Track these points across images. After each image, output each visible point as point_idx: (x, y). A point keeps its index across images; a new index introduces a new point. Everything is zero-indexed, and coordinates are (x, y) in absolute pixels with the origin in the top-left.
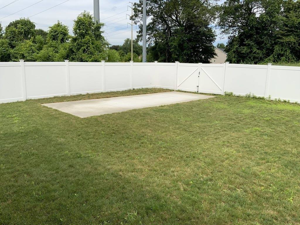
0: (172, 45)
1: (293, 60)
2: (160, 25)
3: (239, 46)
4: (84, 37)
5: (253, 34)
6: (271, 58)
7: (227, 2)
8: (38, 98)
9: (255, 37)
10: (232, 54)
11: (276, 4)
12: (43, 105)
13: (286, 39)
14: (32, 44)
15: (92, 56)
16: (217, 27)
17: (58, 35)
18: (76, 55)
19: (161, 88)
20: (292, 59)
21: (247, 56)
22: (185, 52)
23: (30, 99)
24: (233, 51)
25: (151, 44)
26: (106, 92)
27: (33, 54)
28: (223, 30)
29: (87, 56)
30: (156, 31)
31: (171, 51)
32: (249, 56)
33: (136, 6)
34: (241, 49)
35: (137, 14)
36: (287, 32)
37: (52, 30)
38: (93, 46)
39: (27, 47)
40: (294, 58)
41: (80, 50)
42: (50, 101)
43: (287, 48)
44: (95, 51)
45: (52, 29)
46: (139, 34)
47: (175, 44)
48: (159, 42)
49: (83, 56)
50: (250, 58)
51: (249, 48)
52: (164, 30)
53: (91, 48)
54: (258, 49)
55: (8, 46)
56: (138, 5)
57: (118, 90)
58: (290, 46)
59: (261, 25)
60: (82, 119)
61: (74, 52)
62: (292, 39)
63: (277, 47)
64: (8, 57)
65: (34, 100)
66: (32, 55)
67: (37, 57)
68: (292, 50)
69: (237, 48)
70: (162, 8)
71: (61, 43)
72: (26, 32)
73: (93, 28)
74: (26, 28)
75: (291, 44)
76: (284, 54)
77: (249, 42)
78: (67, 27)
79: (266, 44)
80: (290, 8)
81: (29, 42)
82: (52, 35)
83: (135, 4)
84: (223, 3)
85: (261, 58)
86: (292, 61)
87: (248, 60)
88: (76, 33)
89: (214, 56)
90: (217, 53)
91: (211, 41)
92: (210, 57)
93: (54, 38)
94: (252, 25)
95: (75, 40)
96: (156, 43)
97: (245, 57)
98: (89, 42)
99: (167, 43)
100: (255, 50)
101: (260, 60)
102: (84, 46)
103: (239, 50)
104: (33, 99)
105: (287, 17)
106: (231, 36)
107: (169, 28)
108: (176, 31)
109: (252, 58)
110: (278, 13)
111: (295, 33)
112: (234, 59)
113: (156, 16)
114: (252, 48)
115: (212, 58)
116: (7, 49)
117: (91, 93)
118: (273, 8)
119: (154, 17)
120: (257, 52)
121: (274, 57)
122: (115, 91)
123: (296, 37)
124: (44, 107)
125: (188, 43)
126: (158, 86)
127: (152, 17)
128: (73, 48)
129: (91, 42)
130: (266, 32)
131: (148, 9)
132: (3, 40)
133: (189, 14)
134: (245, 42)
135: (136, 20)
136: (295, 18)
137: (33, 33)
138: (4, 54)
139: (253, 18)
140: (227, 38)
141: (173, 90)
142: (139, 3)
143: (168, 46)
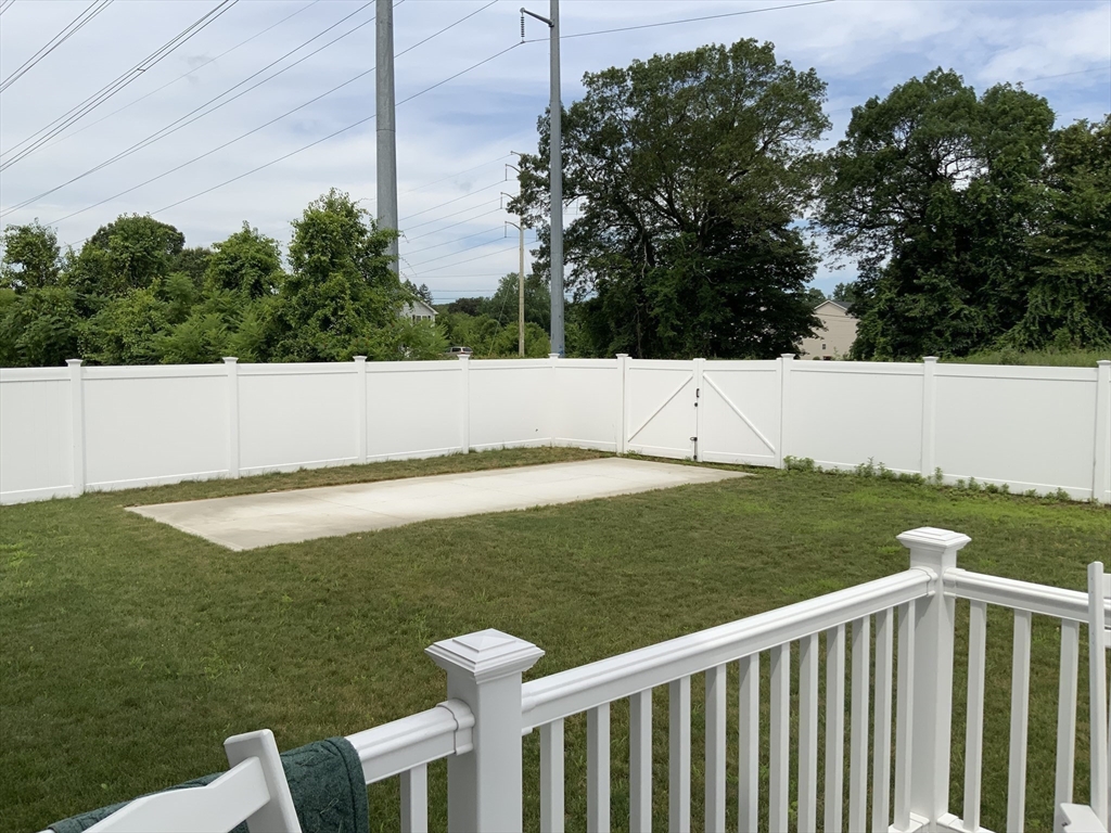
0: (657, 293)
1: (1098, 340)
2: (613, 228)
3: (900, 294)
4: (325, 277)
5: (946, 249)
6: (1019, 333)
7: (848, 142)
8: (122, 488)
9: (955, 259)
10: (873, 321)
11: (1022, 143)
12: (128, 509)
13: (1069, 266)
14: (152, 301)
15: (350, 340)
16: (818, 229)
17: (244, 271)
18: (296, 336)
19: (574, 445)
20: (1094, 335)
21: (929, 329)
22: (702, 317)
23: (96, 489)
24: (876, 310)
25: (584, 290)
26: (369, 461)
27: (153, 337)
28: (837, 238)
29: (334, 341)
30: (601, 247)
31: (652, 314)
32: (935, 328)
33: (528, 165)
34: (906, 304)
35: (532, 192)
36: (1067, 242)
37: (224, 256)
38: (357, 305)
39: (133, 313)
40: (1101, 333)
41: (309, 322)
42: (162, 496)
43: (1073, 295)
44: (363, 321)
45: (223, 252)
46: (540, 258)
47: (666, 290)
48: (611, 285)
49: (322, 340)
50: (940, 334)
51: (933, 300)
52: (630, 244)
53: (347, 314)
54: (968, 302)
55: (71, 311)
56: (534, 161)
57: (412, 457)
58: (1085, 289)
59: (974, 218)
60: (237, 554)
61: (289, 328)
62: (1087, 263)
63: (1035, 293)
64: (69, 346)
65: (110, 493)
66: (148, 340)
67: (166, 347)
68: (1092, 303)
69: (891, 300)
70: (620, 169)
71: (253, 296)
72: (137, 261)
73: (360, 245)
74: (137, 248)
75: (1087, 280)
76: (1066, 318)
77: (935, 278)
78: (274, 244)
79: (994, 284)
80: (1073, 156)
81: (144, 296)
82: (222, 272)
83: (525, 160)
84: (835, 145)
85: (981, 335)
86: (1096, 344)
87: (935, 342)
88: (298, 262)
89: (814, 329)
90: (821, 318)
91: (800, 276)
92: (798, 335)
93: (230, 281)
94: (942, 220)
95: (294, 286)
96: (602, 287)
97: (921, 330)
98: (343, 292)
99: (639, 289)
100: (957, 305)
101: (979, 343)
102: (324, 306)
103: (900, 306)
104: (106, 489)
105: (1067, 189)
106: (868, 260)
107: (644, 237)
108: (671, 249)
109: (947, 334)
110: (1032, 174)
111: (1097, 243)
112: (882, 340)
113: (599, 199)
114: (946, 299)
115: (805, 336)
116: (68, 319)
117: (315, 468)
118: (1012, 158)
119: (591, 202)
120: (966, 312)
121: (1027, 329)
122: (405, 458)
123: (1102, 256)
124: (131, 515)
125: (712, 286)
126: (563, 440)
127: (584, 200)
128: (286, 315)
129: (348, 292)
130: (991, 242)
131: (569, 176)
132: (58, 291)
133: (712, 187)
134: (919, 278)
135: (530, 212)
136: (1092, 190)
137: (161, 264)
138: (56, 336)
139: (944, 194)
140: (857, 265)
141: (614, 455)
142: (539, 156)
143: (644, 297)
